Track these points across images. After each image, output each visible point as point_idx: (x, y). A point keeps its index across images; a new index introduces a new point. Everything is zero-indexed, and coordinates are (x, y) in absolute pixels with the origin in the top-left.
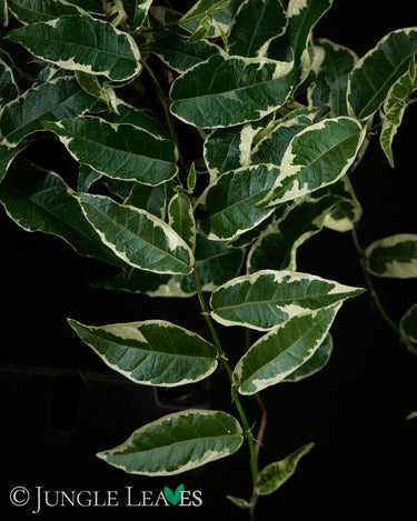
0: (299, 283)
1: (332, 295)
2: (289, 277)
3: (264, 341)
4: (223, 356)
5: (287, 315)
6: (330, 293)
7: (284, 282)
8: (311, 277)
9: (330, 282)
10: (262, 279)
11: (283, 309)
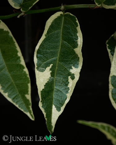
0: (67, 85)
1: (51, 108)
2: (73, 78)
3: (17, 52)
4: (22, 14)
5: (43, 71)
6: (54, 107)
7: (70, 74)
8: (69, 95)
9: (62, 109)
10: (76, 58)
11: (48, 68)
